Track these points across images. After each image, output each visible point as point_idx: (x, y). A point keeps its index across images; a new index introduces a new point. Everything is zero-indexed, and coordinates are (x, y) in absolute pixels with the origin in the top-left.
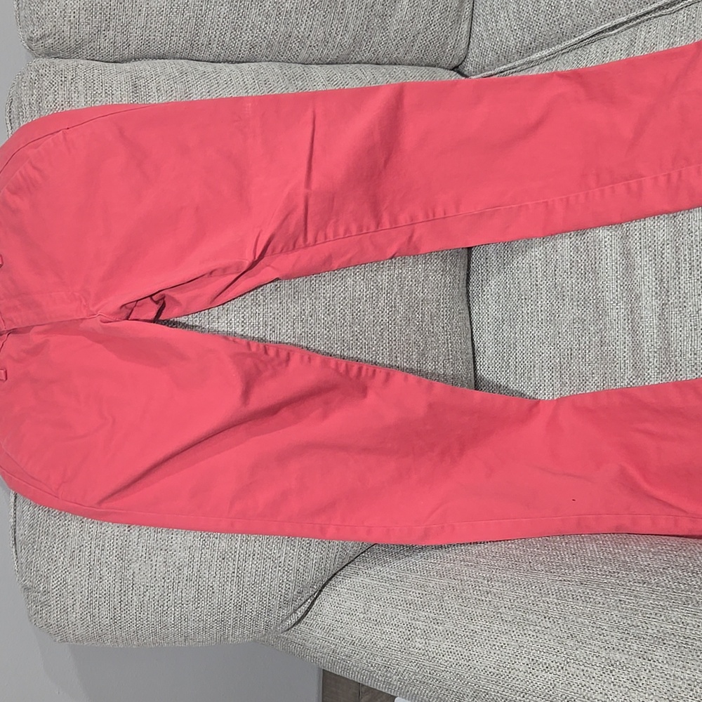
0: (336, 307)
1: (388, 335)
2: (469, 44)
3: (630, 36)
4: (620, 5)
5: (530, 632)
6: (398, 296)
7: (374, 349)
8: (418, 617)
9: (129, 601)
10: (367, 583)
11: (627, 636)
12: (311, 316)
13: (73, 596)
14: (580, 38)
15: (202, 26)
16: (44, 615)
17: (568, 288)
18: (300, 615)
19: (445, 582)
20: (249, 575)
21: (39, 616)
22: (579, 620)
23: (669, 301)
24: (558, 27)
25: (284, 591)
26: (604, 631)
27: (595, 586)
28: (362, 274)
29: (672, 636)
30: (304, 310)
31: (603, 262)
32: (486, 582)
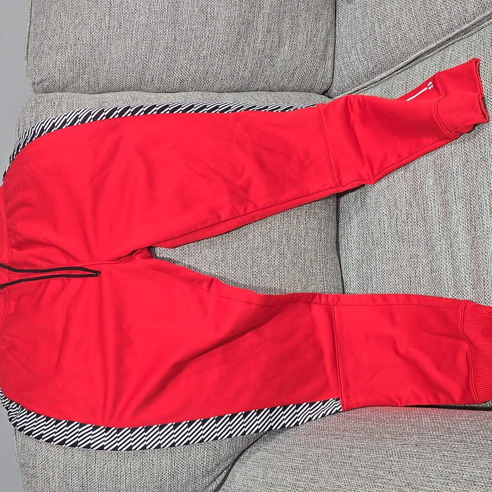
0: (241, 255)
1: (279, 274)
2: (333, 74)
3: (441, 55)
4: (430, 36)
5: (378, 484)
6: (286, 247)
7: (268, 284)
8: (300, 479)
9: (93, 472)
10: (266, 456)
11: (448, 481)
12: (222, 261)
13: (53, 470)
14: (406, 61)
15: (147, 69)
16: (33, 484)
17: (406, 234)
18: (218, 481)
19: (319, 451)
20: (179, 451)
21: (30, 485)
22: (414, 472)
23: (476, 235)
24: (390, 56)
25: (205, 464)
26: (431, 479)
27: (426, 446)
28: (260, 231)
29: (481, 479)
30: (217, 257)
31: (429, 212)
32: (349, 449)
